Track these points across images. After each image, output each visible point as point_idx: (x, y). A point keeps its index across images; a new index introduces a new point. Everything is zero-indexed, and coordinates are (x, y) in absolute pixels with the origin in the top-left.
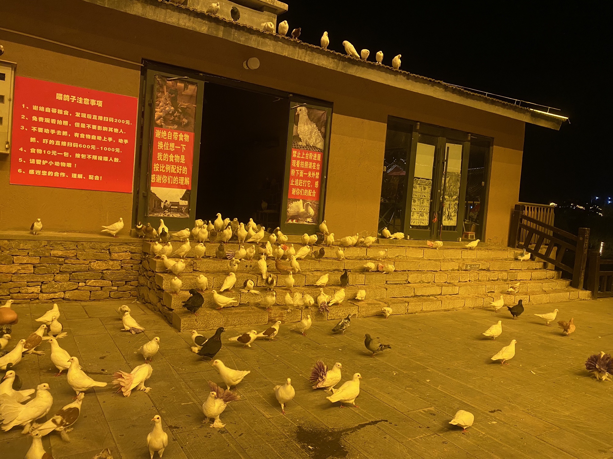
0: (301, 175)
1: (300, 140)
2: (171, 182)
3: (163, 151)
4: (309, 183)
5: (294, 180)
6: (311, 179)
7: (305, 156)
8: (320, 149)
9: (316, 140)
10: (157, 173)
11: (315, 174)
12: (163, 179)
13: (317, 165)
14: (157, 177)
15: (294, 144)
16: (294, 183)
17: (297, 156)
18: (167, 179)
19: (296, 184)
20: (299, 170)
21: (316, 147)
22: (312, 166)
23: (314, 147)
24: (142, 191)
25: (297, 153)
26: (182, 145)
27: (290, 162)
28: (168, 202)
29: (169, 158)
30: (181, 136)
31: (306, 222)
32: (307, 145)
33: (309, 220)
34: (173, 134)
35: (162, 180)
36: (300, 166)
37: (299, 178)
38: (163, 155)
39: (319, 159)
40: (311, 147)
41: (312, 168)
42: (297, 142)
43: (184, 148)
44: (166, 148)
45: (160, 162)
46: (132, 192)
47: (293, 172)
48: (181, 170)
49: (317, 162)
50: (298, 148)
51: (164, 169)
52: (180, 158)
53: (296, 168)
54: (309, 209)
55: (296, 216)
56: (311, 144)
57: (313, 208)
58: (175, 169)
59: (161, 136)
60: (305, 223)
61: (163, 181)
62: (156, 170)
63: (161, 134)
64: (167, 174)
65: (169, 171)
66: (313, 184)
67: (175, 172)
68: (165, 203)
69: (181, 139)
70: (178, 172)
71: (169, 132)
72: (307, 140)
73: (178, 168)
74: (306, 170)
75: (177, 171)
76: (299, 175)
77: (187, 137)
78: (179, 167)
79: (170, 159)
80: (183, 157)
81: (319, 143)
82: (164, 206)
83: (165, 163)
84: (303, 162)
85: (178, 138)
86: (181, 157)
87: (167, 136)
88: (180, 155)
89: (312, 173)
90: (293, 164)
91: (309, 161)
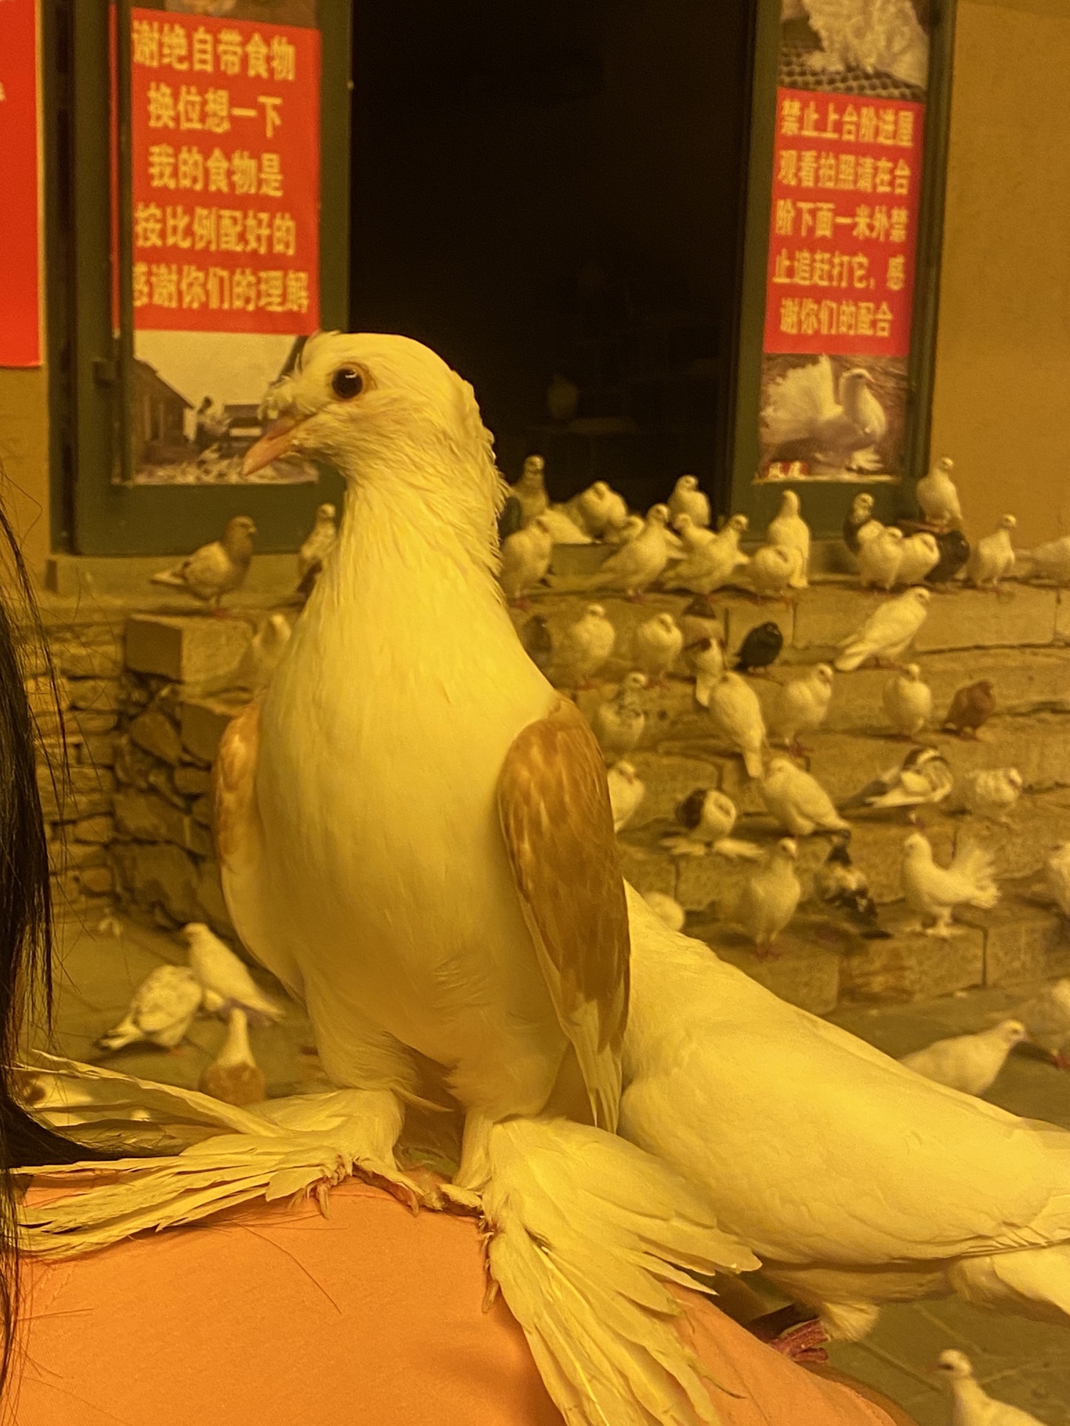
0: (824, 231)
1: (814, 41)
2: (222, 301)
3: (176, 138)
4: (861, 265)
5: (791, 257)
6: (868, 246)
7: (838, 127)
8: (908, 86)
9: (890, 41)
10: (158, 256)
11: (889, 216)
12: (184, 286)
13: (898, 172)
14: (154, 279)
15: (789, 64)
16: (790, 272)
17: (801, 128)
18: (204, 285)
19: (801, 280)
20: (814, 201)
21: (888, 76)
22: (875, 175)
23: (883, 78)
24: (88, 356)
25: (802, 109)
26: (262, 99)
27: (771, 164)
28: (217, 410)
29: (207, 172)
30: (257, 48)
31: (849, 469)
32: (849, 69)
33: (864, 459)
34: (217, 42)
35: (180, 294)
36: (817, 179)
37: (814, 244)
38: (176, 155)
39: (906, 141)
40: (867, 77)
41: (875, 186)
42: (799, 56)
43: (273, 118)
44: (189, 120)
45: (164, 198)
46: (42, 361)
47: (783, 214)
48: (265, 232)
49: (894, 154)
50: (807, 86)
51: (189, 232)
52: (260, 169)
53: (798, 194)
54: (861, 405)
55: (802, 442)
56: (869, 64)
57: (878, 397)
58: (239, 228)
59: (161, 55)
60: (847, 477)
61: (187, 299)
62: (146, 239)
63: (161, 45)
64: (203, 259)
65: (209, 243)
66: (878, 270)
67: (239, 248)
68: (201, 411)
69: (258, 68)
70: (253, 244)
71: (201, 34)
72: (850, 37)
73: (251, 222)
74: (847, 202)
75: (246, 242)
76: (811, 230)
77: (284, 52)
78: (255, 217)
79: (213, 177)
80: (271, 161)
81: (903, 52)
82: (201, 429)
83: (190, 200)
84: (832, 161)
85: (245, 60)
86: (266, 163)
87: (189, 58)
88: (256, 156)
89: (871, 216)
90: (783, 173)
91: (860, 150)
